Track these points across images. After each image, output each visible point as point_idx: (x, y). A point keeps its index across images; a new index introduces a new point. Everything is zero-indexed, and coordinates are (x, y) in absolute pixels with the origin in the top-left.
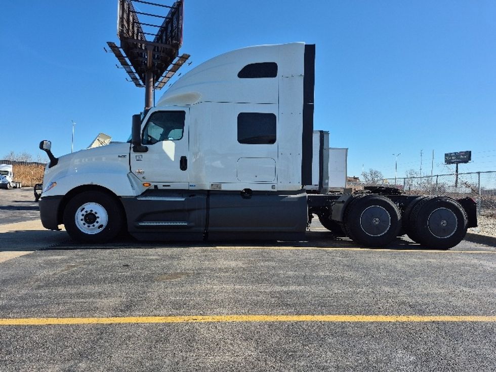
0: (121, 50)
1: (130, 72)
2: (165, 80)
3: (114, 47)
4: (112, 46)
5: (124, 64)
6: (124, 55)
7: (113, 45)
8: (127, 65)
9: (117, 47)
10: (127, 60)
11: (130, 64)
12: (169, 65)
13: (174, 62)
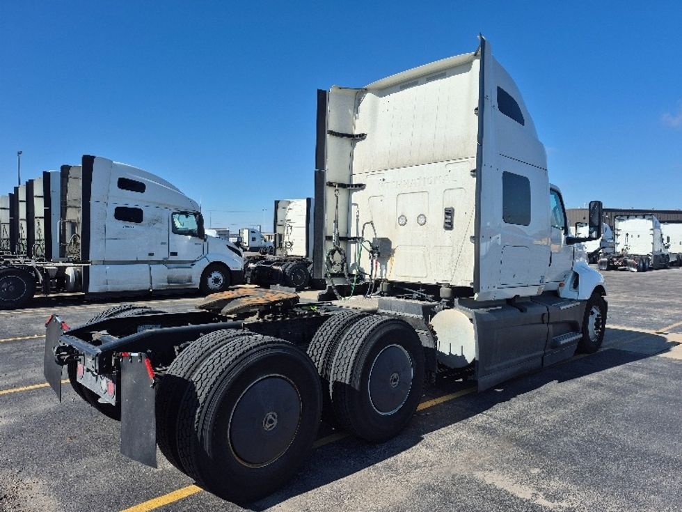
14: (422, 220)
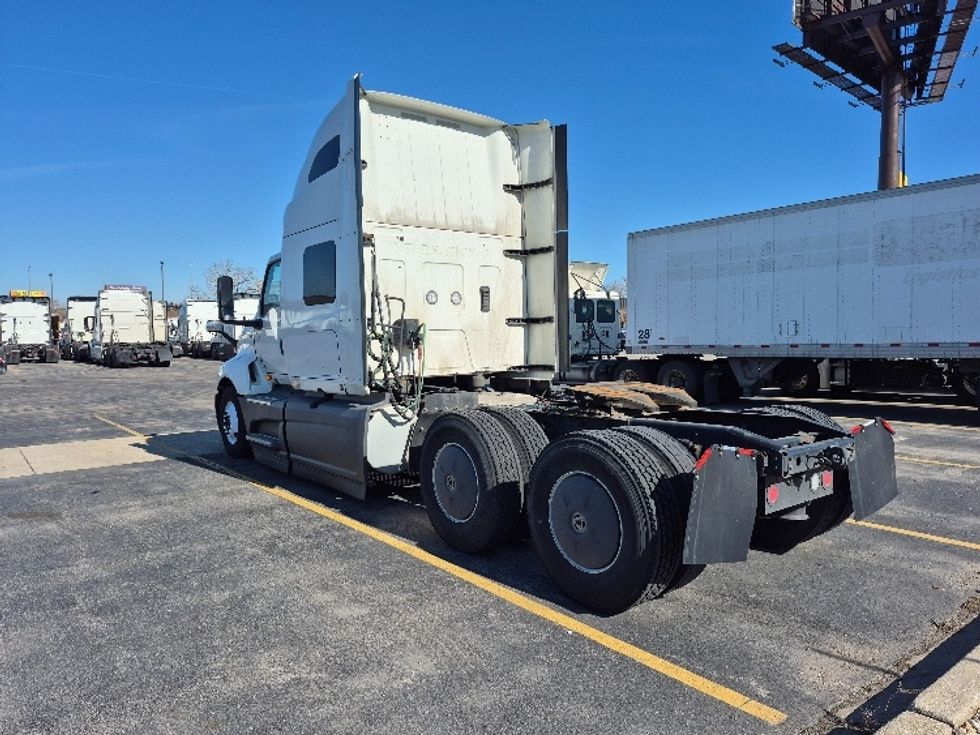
0: (808, 50)
1: (850, 88)
2: (942, 75)
3: (790, 51)
4: (784, 49)
5: (829, 75)
6: (820, 57)
7: (788, 49)
8: (836, 74)
9: (797, 49)
10: (831, 65)
11: (840, 70)
12: (935, 40)
13: (944, 28)
14: (456, 298)
